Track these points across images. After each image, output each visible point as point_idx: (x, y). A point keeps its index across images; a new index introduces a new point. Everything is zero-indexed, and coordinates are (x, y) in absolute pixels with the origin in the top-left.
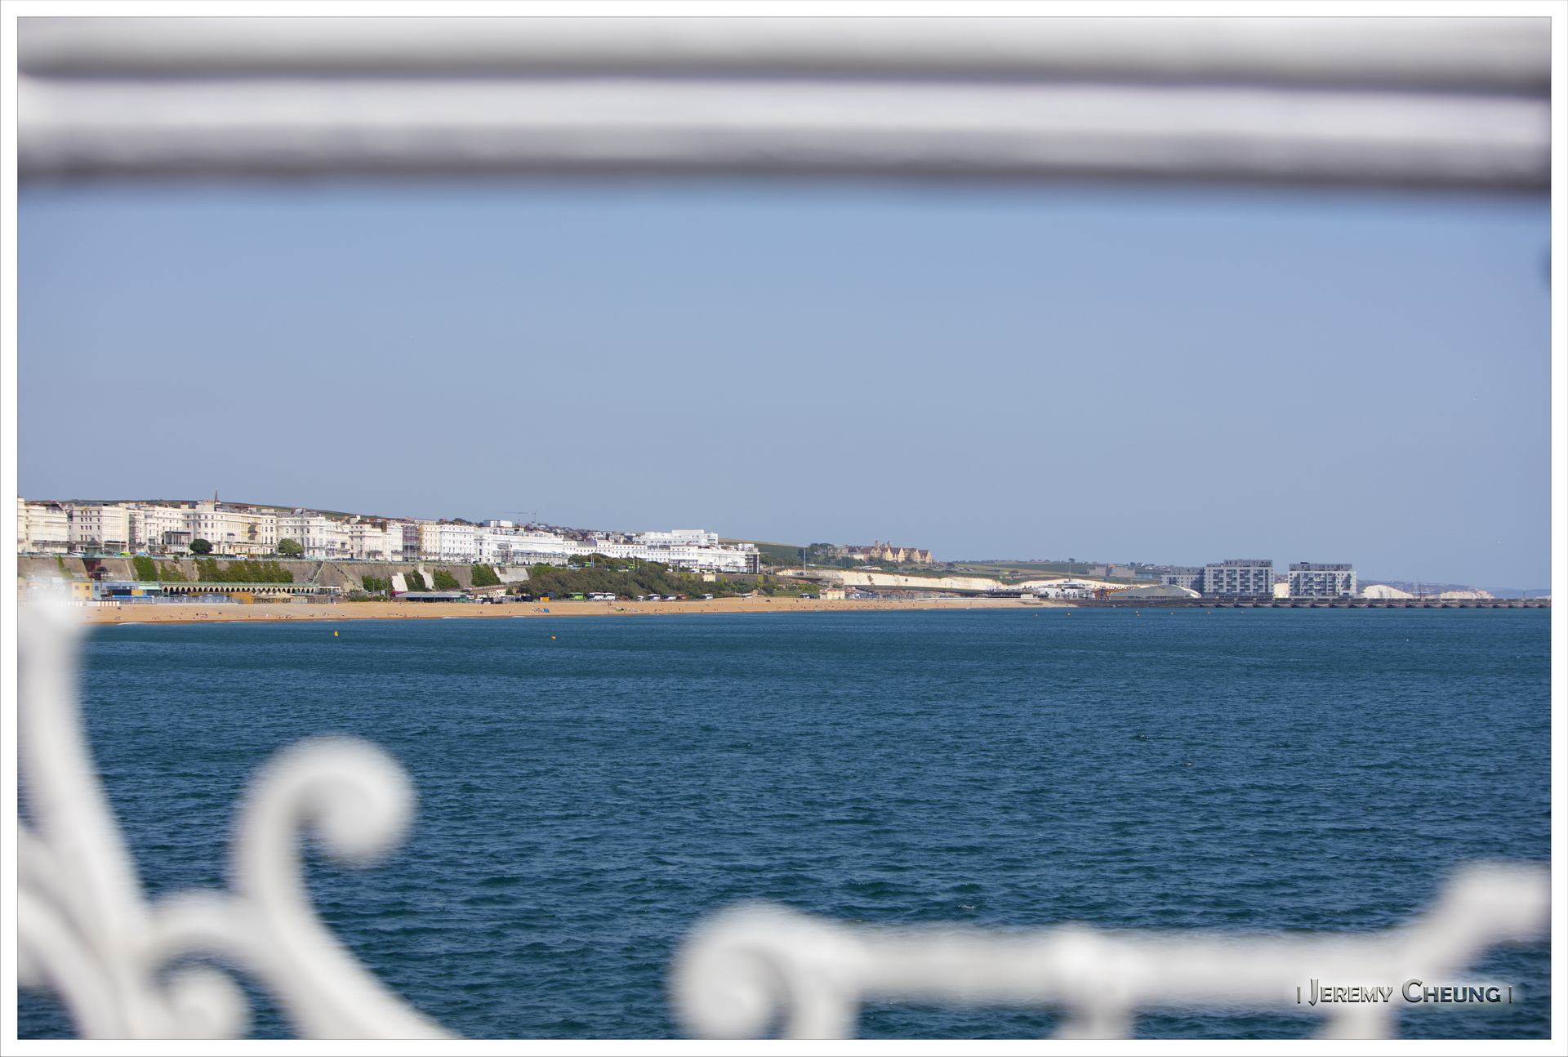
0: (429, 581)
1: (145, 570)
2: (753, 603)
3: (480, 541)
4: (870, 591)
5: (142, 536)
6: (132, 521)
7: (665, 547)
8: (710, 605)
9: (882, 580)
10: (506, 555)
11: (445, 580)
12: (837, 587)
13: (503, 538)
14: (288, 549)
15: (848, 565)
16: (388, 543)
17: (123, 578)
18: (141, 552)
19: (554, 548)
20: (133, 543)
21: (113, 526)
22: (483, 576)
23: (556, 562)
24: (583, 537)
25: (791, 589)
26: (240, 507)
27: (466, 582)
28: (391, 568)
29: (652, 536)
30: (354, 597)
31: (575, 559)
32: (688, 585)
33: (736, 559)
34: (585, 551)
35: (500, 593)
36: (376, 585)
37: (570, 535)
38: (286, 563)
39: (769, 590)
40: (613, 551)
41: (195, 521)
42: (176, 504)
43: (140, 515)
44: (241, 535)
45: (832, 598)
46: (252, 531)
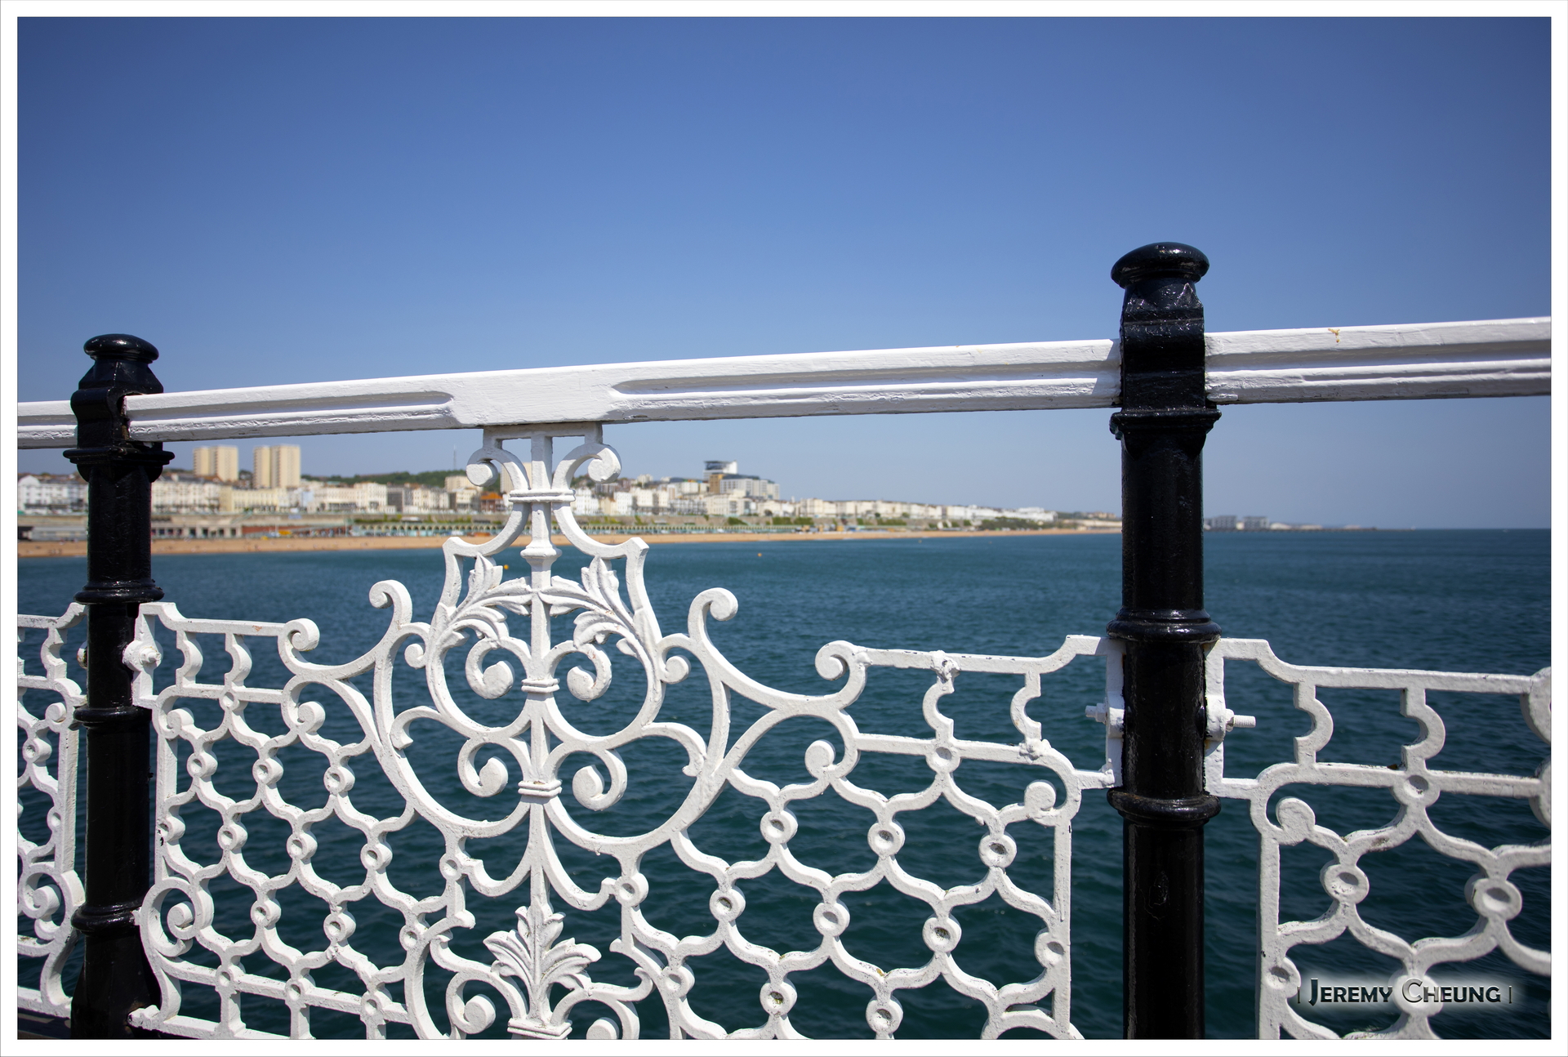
0: (950, 524)
1: (860, 522)
2: (1055, 531)
3: (966, 512)
4: (1094, 527)
5: (859, 511)
6: (856, 508)
7: (1026, 513)
8: (1040, 532)
9: (1099, 523)
10: (974, 516)
11: (955, 524)
12: (1083, 525)
13: (973, 511)
14: (905, 515)
15: (1086, 518)
16: (936, 513)
17: (851, 525)
18: (859, 517)
19: (990, 514)
20: (856, 514)
21: (850, 508)
22: (967, 523)
23: (991, 519)
24: (999, 510)
25: (1068, 526)
26: (890, 502)
27: (961, 524)
28: (937, 521)
29: (1022, 510)
30: (926, 530)
31: (997, 518)
32: (1033, 525)
33: (1049, 517)
34: (1000, 515)
35: (972, 528)
36: (933, 526)
37: (995, 509)
38: (904, 520)
39: (1060, 526)
40: (1009, 515)
41: (875, 507)
42: (869, 501)
43: (858, 504)
44: (890, 511)
45: (1081, 530)
46: (894, 510)
